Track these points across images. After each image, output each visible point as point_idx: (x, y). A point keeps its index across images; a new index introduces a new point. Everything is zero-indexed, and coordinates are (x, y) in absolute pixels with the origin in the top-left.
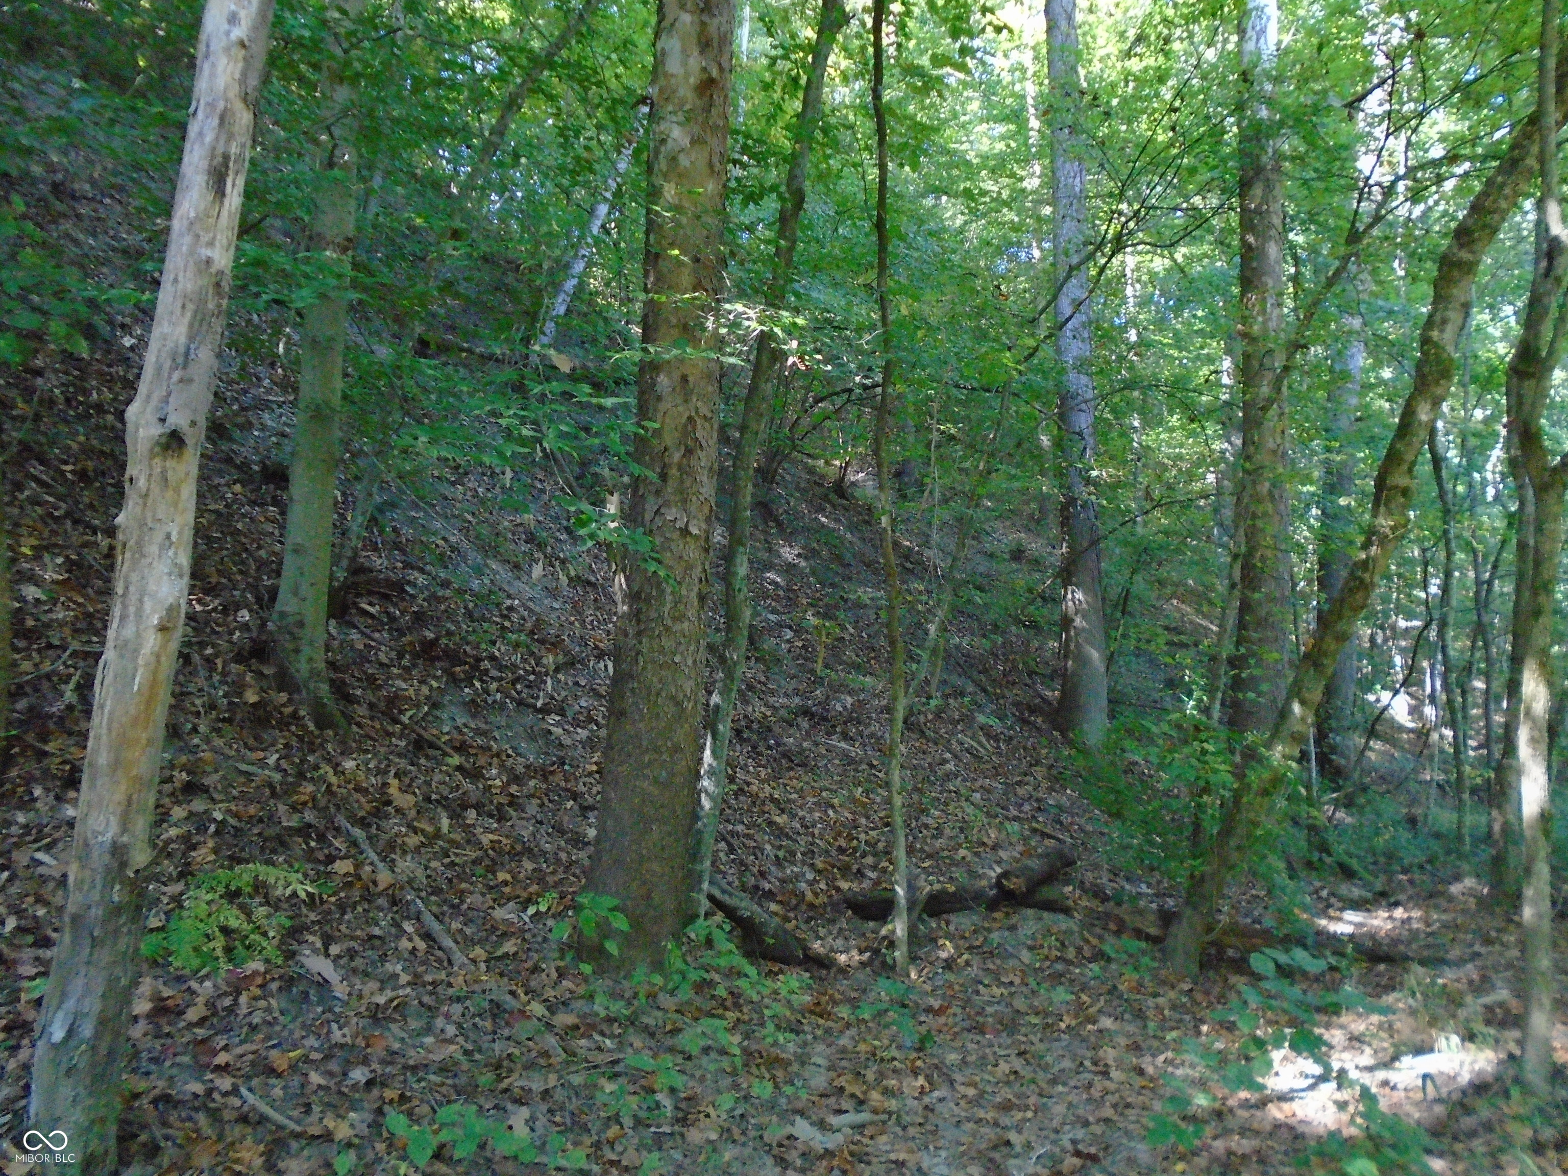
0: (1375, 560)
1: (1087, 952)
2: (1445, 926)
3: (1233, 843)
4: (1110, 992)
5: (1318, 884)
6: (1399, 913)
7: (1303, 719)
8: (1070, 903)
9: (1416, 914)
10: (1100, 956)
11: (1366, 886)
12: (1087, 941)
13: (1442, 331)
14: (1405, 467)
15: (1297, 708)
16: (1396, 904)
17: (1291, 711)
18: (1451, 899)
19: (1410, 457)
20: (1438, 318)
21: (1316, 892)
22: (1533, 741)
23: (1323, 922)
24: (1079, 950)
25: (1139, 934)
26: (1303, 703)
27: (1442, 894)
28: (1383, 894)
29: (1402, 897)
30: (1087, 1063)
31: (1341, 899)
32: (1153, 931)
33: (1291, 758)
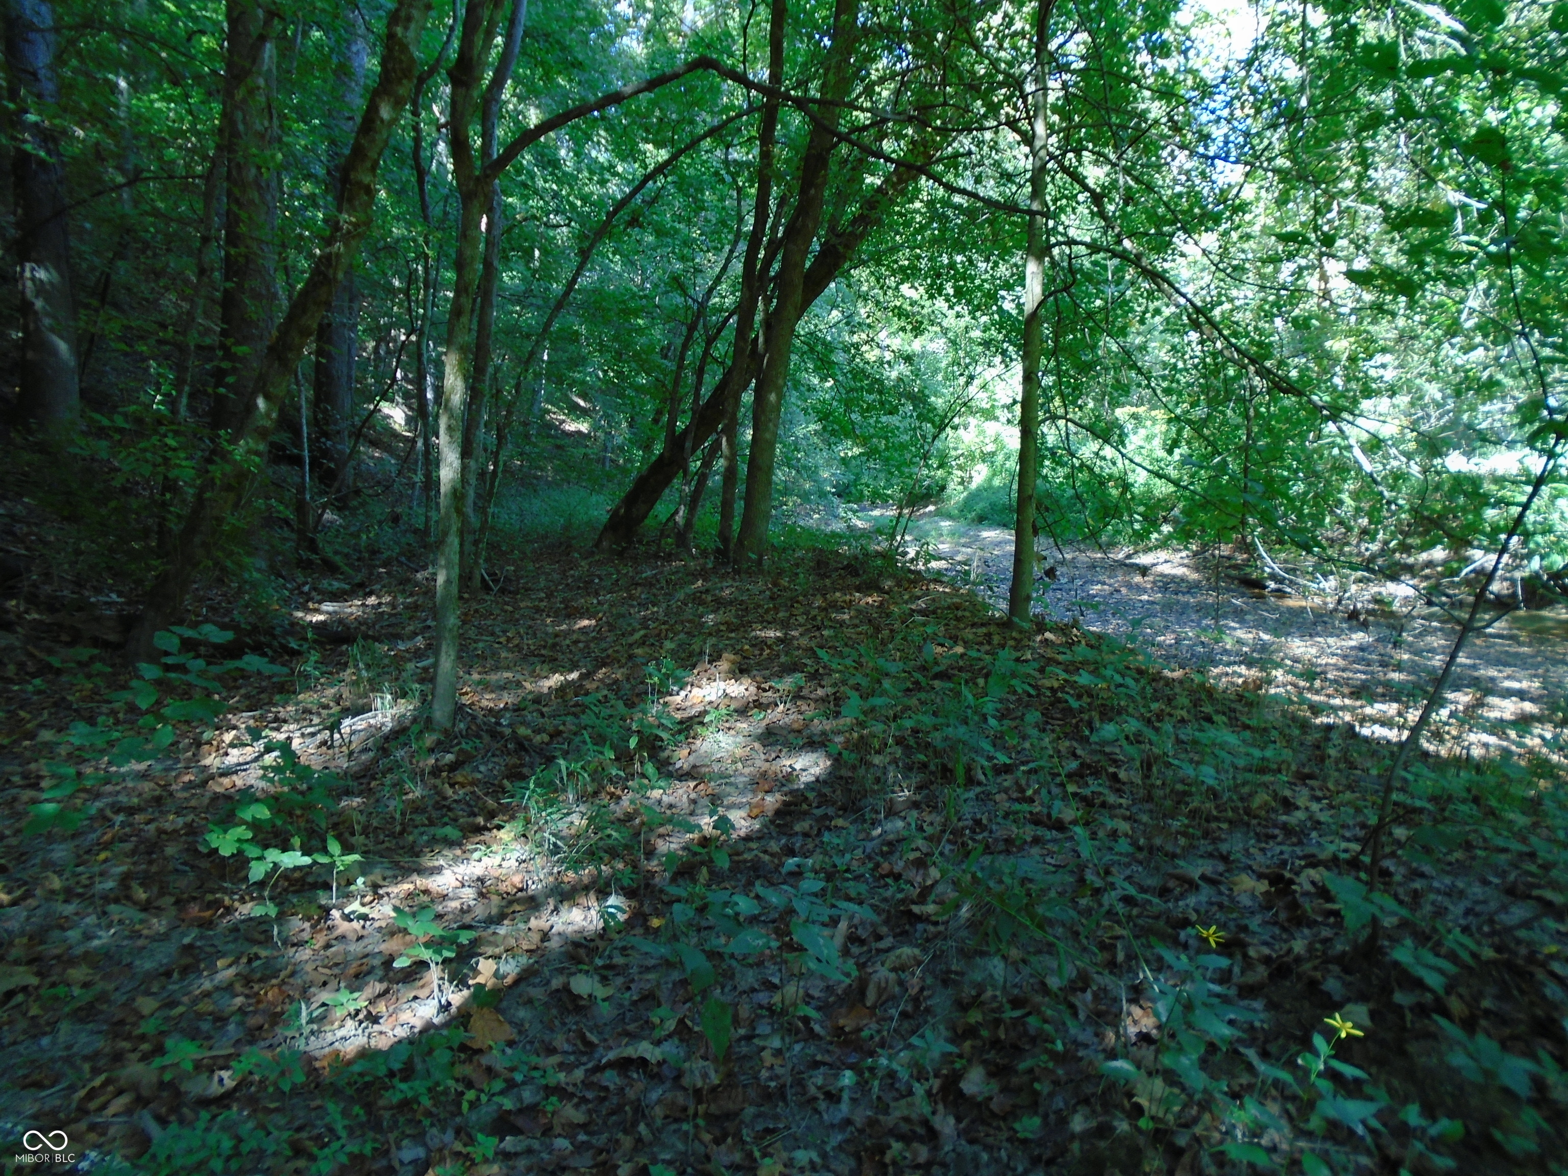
0: (338, 255)
1: (31, 667)
2: (407, 607)
3: (197, 540)
4: (55, 704)
5: (300, 580)
6: (372, 600)
7: (268, 415)
8: (12, 617)
9: (387, 599)
10: (45, 669)
11: (347, 579)
12: (31, 656)
13: (406, 28)
14: (368, 164)
15: (261, 403)
16: (370, 594)
17: (256, 406)
18: (417, 584)
19: (373, 154)
20: (403, 14)
21: (299, 587)
22: (449, 428)
23: (300, 614)
24: (21, 665)
25: (96, 642)
26: (267, 397)
27: (408, 580)
28: (361, 585)
29: (377, 587)
30: (16, 779)
31: (320, 592)
32: (112, 637)
33: (257, 453)
